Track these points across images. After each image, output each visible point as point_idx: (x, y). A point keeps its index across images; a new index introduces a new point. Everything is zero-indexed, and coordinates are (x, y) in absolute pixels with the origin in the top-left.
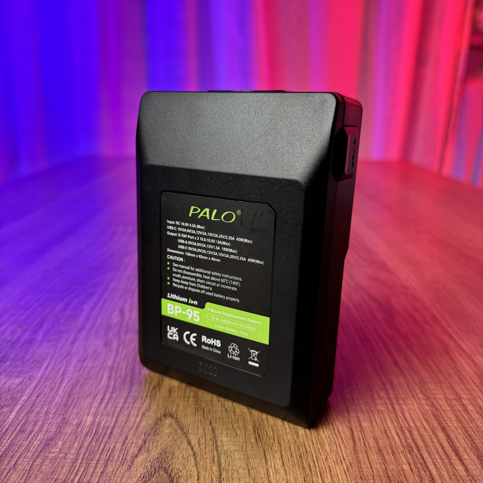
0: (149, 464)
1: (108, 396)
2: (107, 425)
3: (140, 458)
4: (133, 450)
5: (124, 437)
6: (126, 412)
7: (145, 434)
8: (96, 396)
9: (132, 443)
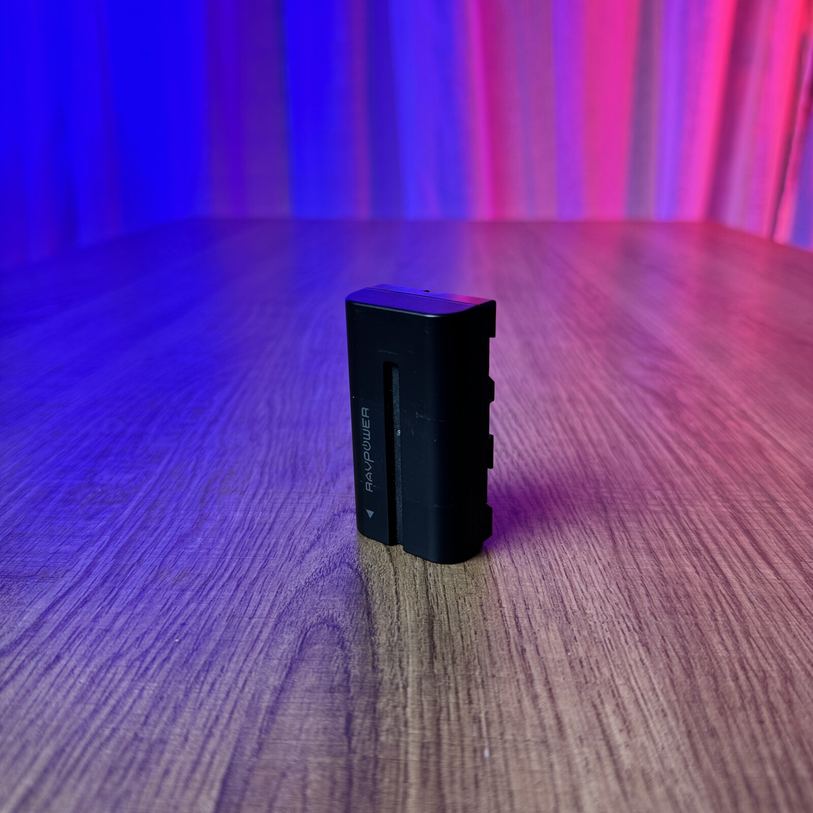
0: (326, 560)
1: (262, 491)
2: (263, 521)
3: (314, 553)
4: (303, 545)
5: (289, 532)
6: (289, 508)
7: (318, 530)
8: (245, 492)
9: (301, 538)
